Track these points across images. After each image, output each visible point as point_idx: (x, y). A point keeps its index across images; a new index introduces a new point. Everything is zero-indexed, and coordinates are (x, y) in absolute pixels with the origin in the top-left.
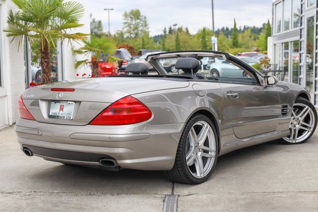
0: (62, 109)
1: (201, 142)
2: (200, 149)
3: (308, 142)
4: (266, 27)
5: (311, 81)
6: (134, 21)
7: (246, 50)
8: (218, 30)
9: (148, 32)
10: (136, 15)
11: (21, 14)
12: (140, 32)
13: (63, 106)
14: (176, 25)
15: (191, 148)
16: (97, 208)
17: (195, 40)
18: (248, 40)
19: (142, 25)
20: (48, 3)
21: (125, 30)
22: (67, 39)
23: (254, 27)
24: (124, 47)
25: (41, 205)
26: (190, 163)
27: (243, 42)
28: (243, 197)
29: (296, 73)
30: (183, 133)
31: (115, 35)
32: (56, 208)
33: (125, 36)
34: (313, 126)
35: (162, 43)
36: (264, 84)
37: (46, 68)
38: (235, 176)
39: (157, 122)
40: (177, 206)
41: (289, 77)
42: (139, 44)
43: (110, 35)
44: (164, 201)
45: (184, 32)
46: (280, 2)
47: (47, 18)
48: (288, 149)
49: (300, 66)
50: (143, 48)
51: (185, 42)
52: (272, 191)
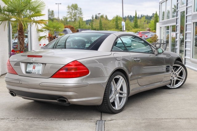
0: (34, 68)
1: (119, 88)
2: (117, 92)
3: (182, 88)
4: (155, 16)
5: (182, 50)
6: (74, 11)
7: (143, 30)
8: (125, 17)
9: (82, 18)
10: (75, 7)
11: (6, 8)
12: (77, 18)
13: (35, 66)
14: (100, 14)
15: (112, 92)
16: (56, 128)
17: (111, 23)
18: (144, 23)
19: (79, 14)
20: (23, 1)
21: (68, 16)
22: (35, 23)
23: (147, 15)
24: (68, 28)
25: (22, 126)
26: (111, 101)
27: (140, 25)
28: (143, 121)
29: (174, 45)
30: (108, 83)
31: (62, 20)
32: (31, 128)
33: (68, 20)
34: (184, 78)
35: (91, 25)
36: (156, 53)
37: (22, 41)
38: (138, 109)
39: (92, 77)
40: (104, 127)
41: (169, 47)
42: (77, 25)
43: (59, 19)
44: (96, 124)
45: (104, 18)
46: (164, 2)
47: (22, 11)
48: (169, 92)
49: (176, 41)
50: (80, 28)
51: (105, 24)
52: (161, 118)
